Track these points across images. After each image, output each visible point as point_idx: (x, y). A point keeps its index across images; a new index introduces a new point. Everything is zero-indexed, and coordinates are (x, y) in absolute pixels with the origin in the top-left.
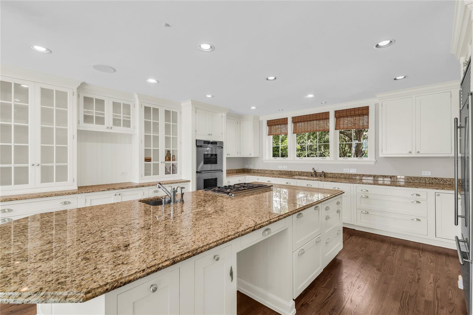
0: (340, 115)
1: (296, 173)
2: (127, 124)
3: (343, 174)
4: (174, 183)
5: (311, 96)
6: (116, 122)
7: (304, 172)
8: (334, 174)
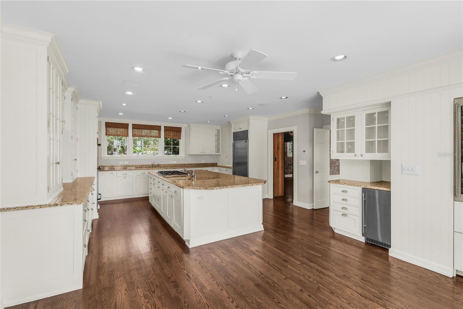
0: (167, 129)
1: (137, 166)
3: (170, 164)
5: (170, 118)
7: (144, 166)
8: (165, 165)
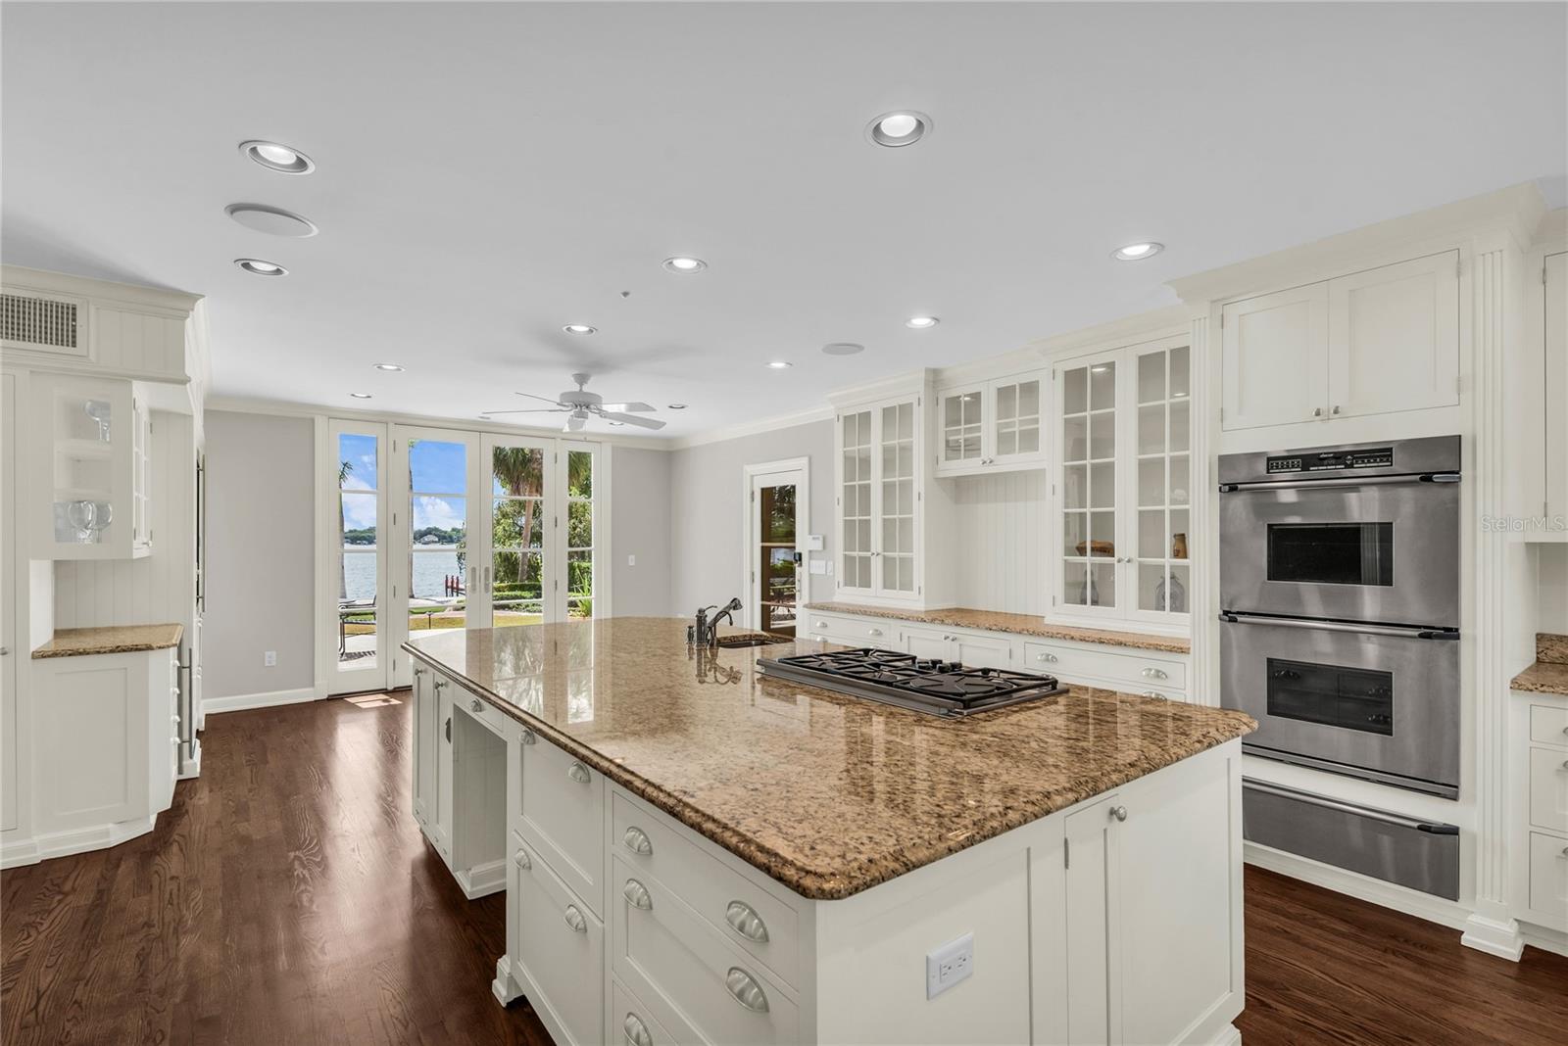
2: (1030, 439)
4: (1109, 643)
6: (1004, 442)
